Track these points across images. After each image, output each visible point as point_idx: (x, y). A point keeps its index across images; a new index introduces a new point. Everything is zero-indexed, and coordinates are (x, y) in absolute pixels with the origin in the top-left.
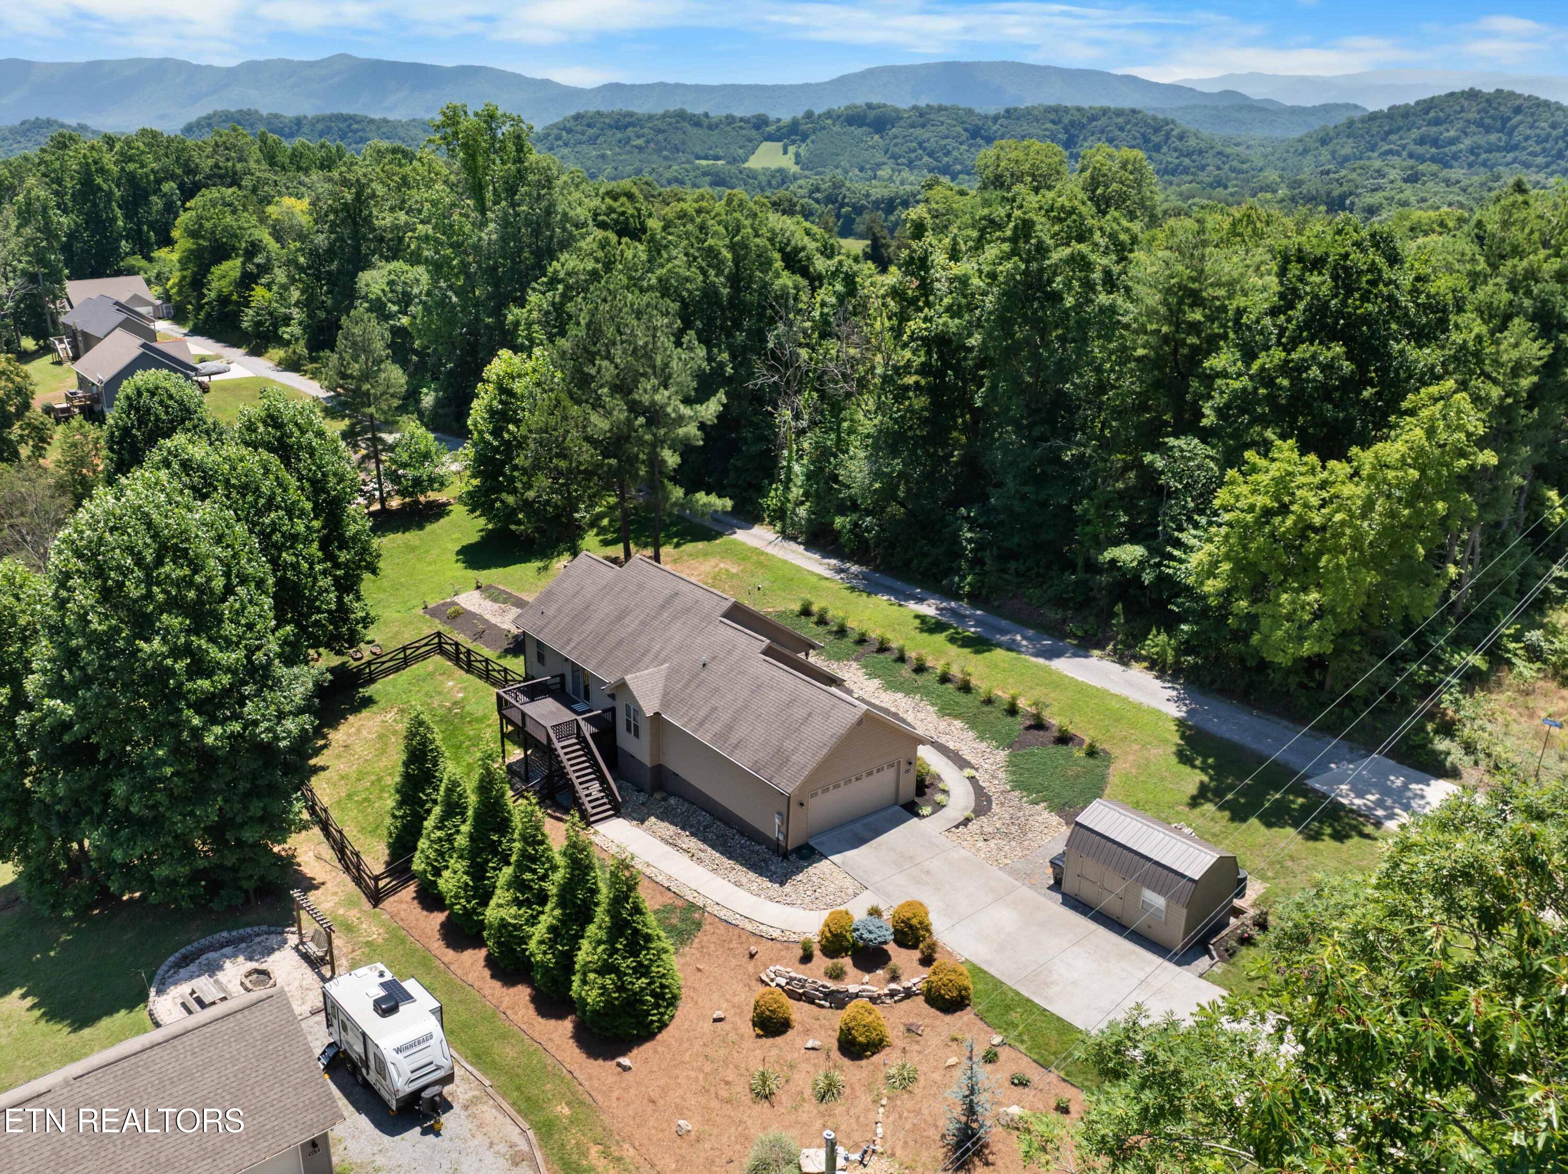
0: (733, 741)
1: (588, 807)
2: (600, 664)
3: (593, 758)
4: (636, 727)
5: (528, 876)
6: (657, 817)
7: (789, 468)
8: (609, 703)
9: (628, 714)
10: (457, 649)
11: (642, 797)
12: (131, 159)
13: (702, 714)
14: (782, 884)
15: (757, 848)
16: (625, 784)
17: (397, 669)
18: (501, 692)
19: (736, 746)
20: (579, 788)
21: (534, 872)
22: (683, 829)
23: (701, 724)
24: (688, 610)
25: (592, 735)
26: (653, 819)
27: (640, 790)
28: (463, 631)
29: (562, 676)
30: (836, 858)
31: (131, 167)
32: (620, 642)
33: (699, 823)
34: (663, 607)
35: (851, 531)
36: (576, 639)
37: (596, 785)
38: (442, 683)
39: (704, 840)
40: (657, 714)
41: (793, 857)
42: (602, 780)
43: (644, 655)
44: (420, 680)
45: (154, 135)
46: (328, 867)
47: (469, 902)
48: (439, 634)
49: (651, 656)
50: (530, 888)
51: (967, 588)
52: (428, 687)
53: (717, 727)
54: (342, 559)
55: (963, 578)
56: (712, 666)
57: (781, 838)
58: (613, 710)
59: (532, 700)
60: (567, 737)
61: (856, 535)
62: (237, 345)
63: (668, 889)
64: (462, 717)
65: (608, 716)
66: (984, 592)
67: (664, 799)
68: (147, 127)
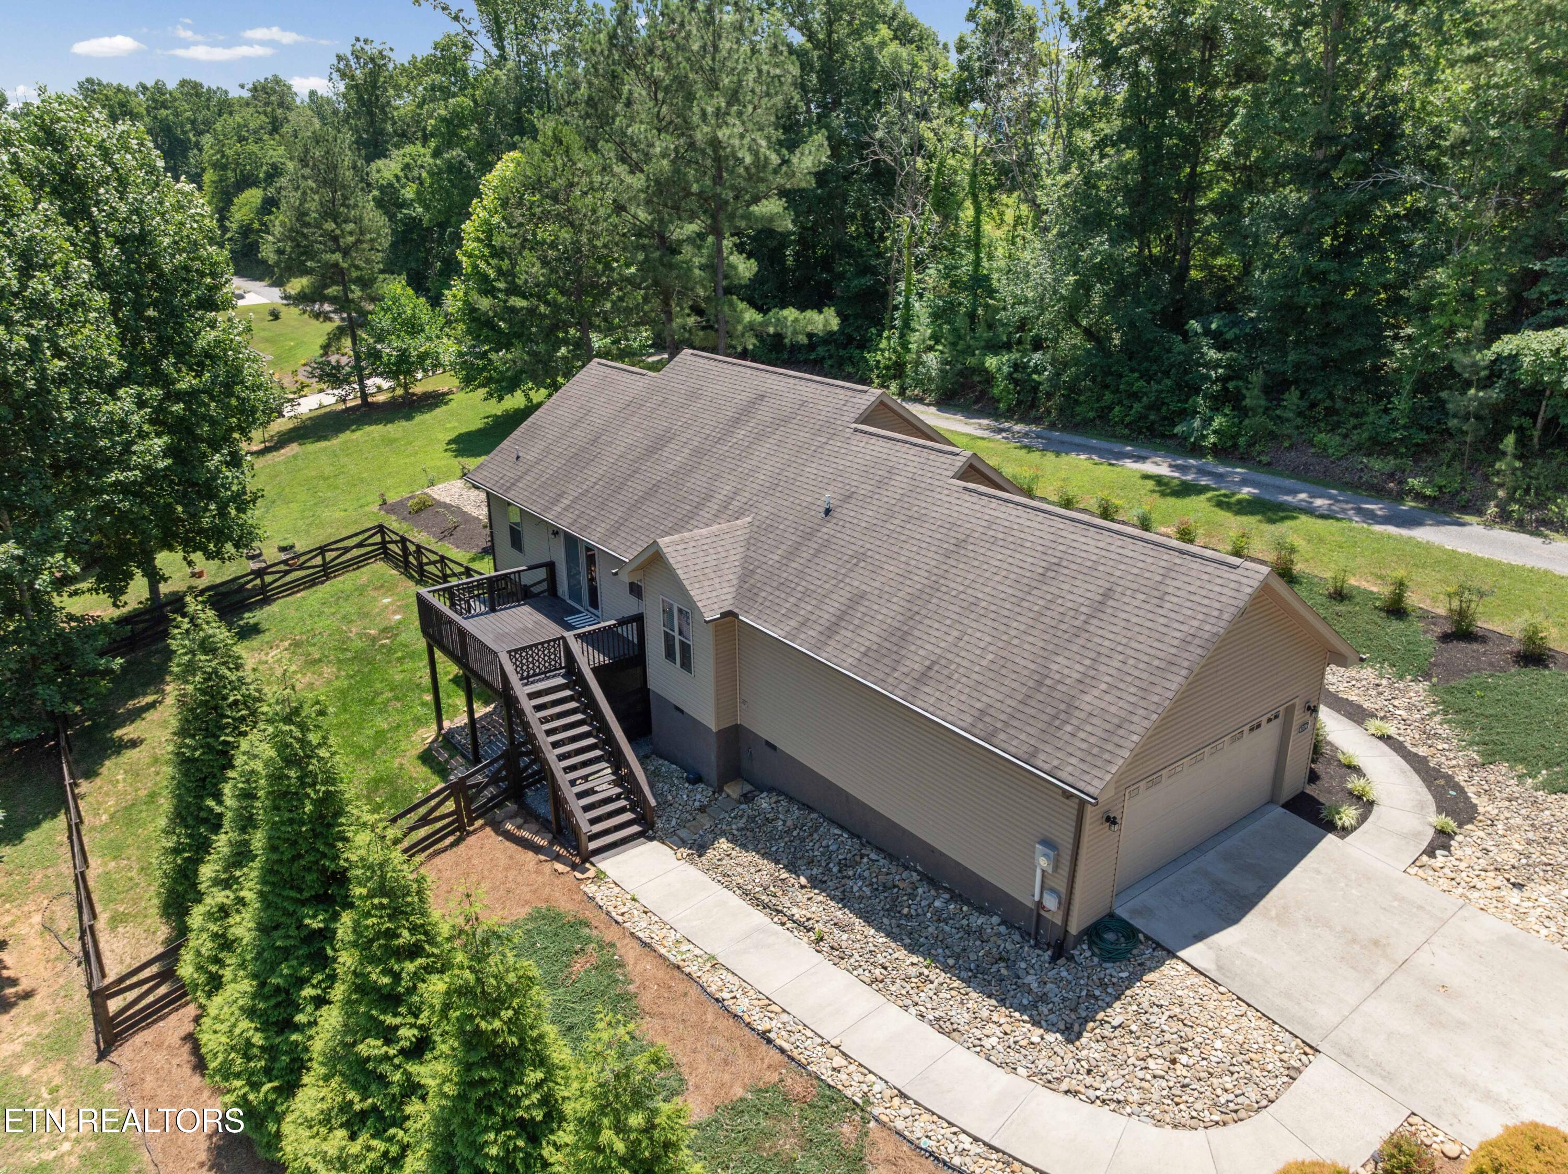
0: (914, 663)
1: (582, 820)
2: (614, 530)
3: (598, 715)
4: (685, 648)
5: (371, 1047)
6: (733, 840)
7: (908, 306)
8: (630, 607)
9: (669, 622)
10: (405, 549)
11: (701, 794)
12: (164, 105)
13: (832, 607)
14: (1072, 1034)
15: (978, 921)
16: (665, 766)
17: (311, 582)
18: (423, 591)
19: (923, 677)
20: (563, 779)
21: (388, 1035)
22: (792, 868)
23: (831, 630)
24: (786, 420)
25: (596, 671)
26: (723, 844)
27: (696, 779)
28: (427, 528)
29: (551, 567)
30: (1194, 953)
31: (163, 112)
32: (655, 489)
33: (828, 854)
34: (737, 421)
35: (1010, 376)
36: (573, 492)
37: (606, 771)
38: (375, 599)
39: (844, 900)
40: (729, 615)
41: (1083, 952)
42: (616, 760)
43: (699, 506)
44: (341, 597)
45: (196, 86)
46: (56, 949)
47: (255, 1086)
48: (381, 529)
49: (714, 506)
50: (382, 1079)
51: (1212, 439)
52: (349, 608)
53: (870, 636)
54: (182, 386)
55: (1207, 421)
56: (845, 513)
57: (1051, 903)
58: (639, 619)
59: (493, 610)
60: (546, 674)
61: (1016, 382)
62: (260, 279)
63: (765, 1036)
64: (390, 650)
65: (630, 632)
66: (1242, 441)
67: (747, 798)
68: (187, 78)
